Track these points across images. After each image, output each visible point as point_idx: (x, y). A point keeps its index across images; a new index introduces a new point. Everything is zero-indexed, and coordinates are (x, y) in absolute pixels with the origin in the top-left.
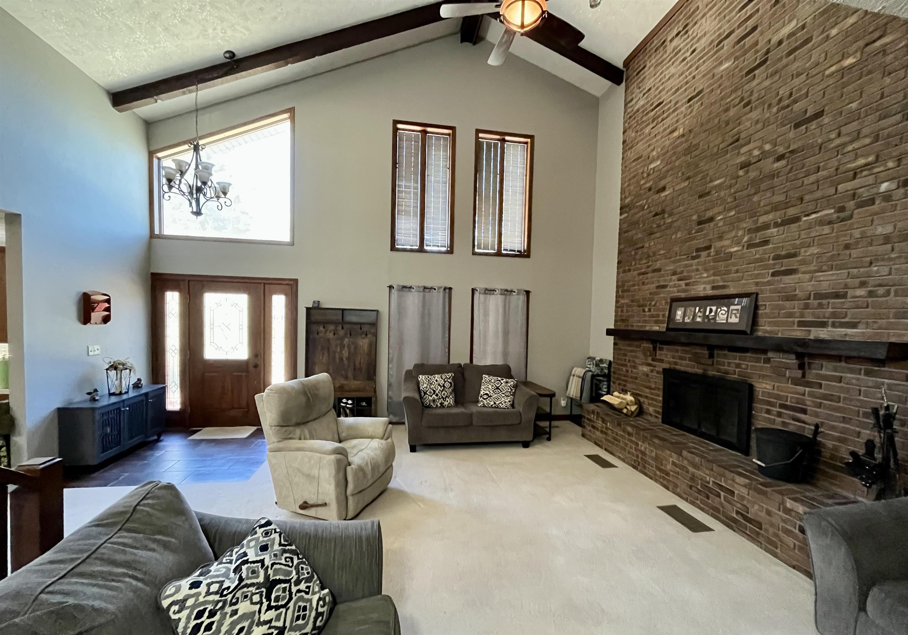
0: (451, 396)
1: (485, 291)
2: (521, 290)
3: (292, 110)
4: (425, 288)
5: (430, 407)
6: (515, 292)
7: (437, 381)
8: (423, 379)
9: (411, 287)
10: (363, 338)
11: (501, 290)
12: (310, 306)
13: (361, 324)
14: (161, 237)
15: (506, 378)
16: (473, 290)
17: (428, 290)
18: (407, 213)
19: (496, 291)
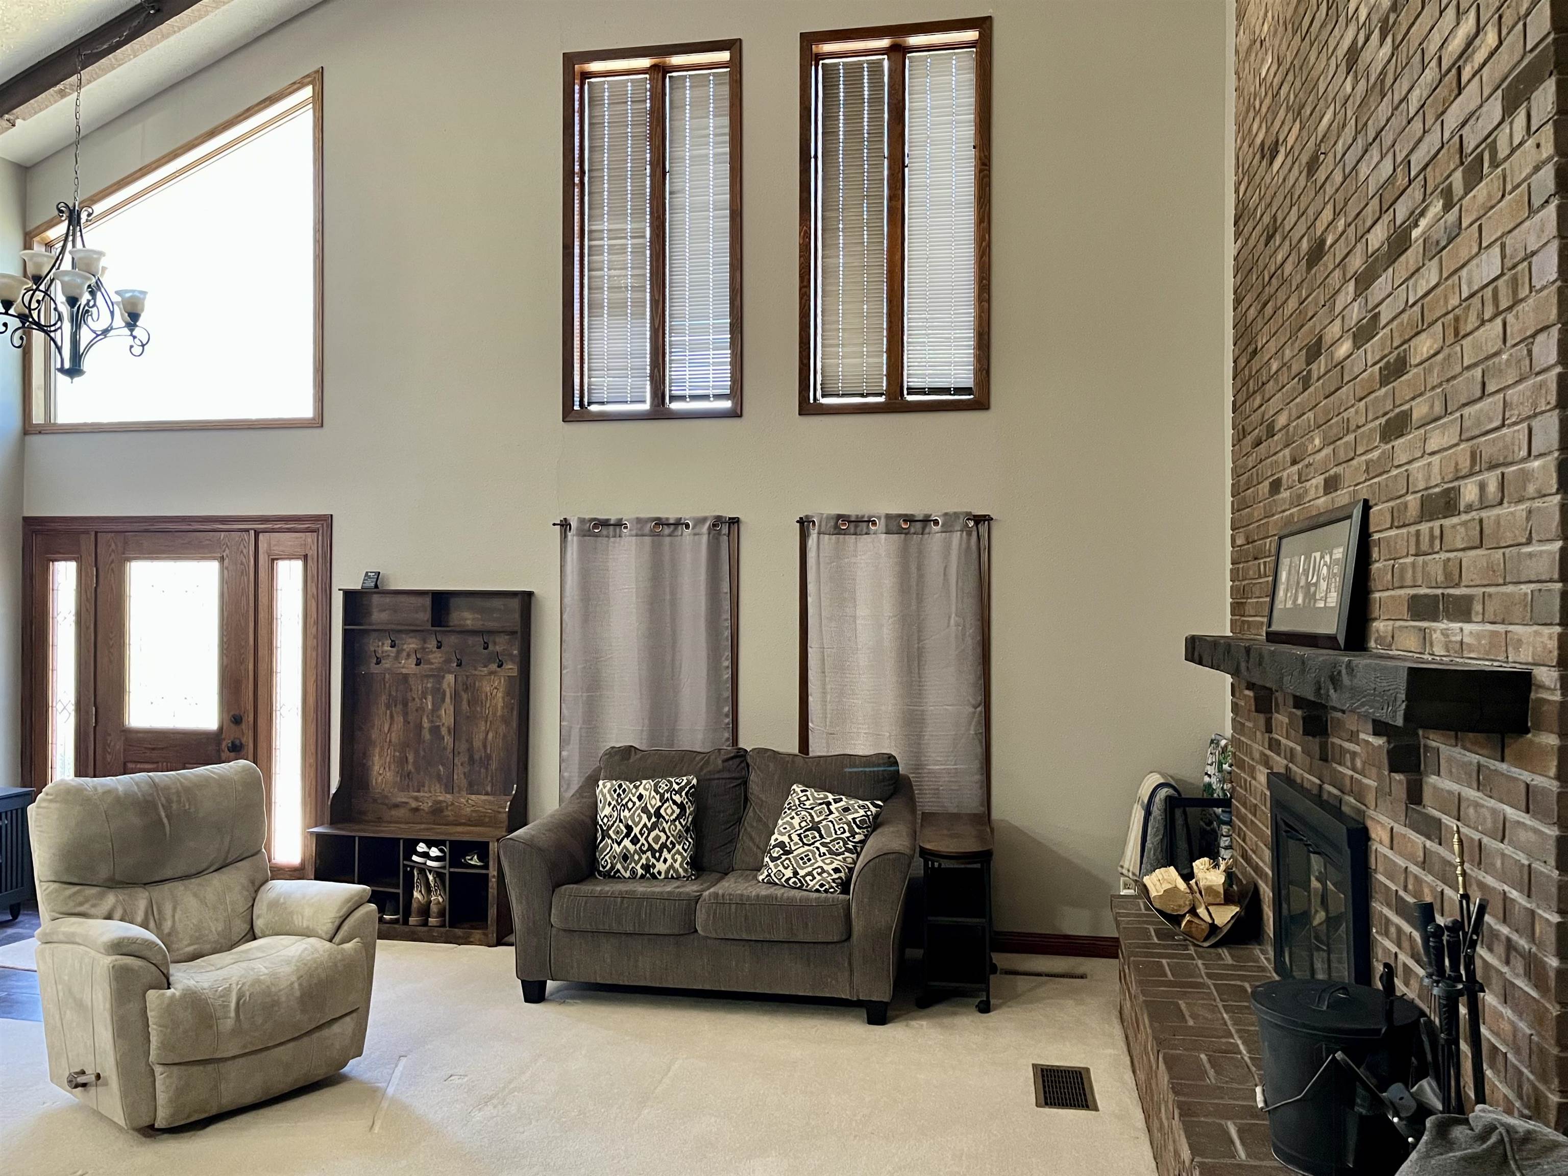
0: (679, 847)
1: (836, 526)
2: (956, 515)
3: (318, 79)
4: (660, 522)
5: (614, 877)
6: (936, 523)
7: (640, 797)
8: (605, 791)
9: (619, 524)
10: (491, 673)
11: (888, 517)
12: (358, 586)
13: (491, 632)
14: (50, 429)
15: (849, 796)
16: (804, 524)
17: (667, 531)
18: (618, 308)
19: (874, 523)
